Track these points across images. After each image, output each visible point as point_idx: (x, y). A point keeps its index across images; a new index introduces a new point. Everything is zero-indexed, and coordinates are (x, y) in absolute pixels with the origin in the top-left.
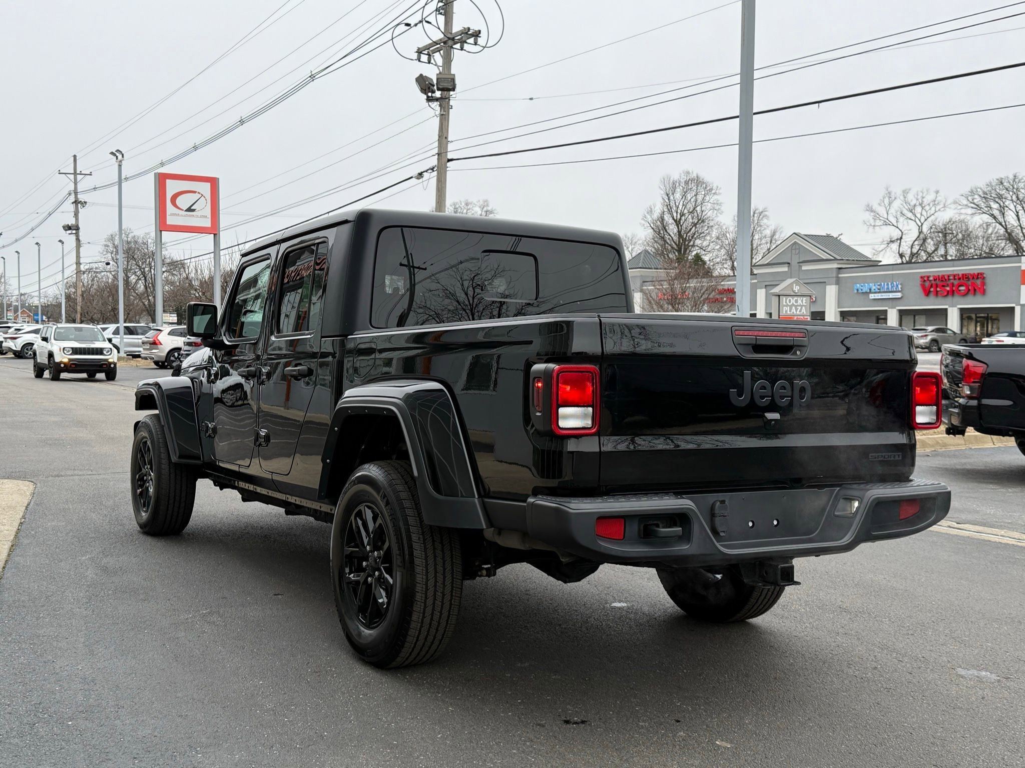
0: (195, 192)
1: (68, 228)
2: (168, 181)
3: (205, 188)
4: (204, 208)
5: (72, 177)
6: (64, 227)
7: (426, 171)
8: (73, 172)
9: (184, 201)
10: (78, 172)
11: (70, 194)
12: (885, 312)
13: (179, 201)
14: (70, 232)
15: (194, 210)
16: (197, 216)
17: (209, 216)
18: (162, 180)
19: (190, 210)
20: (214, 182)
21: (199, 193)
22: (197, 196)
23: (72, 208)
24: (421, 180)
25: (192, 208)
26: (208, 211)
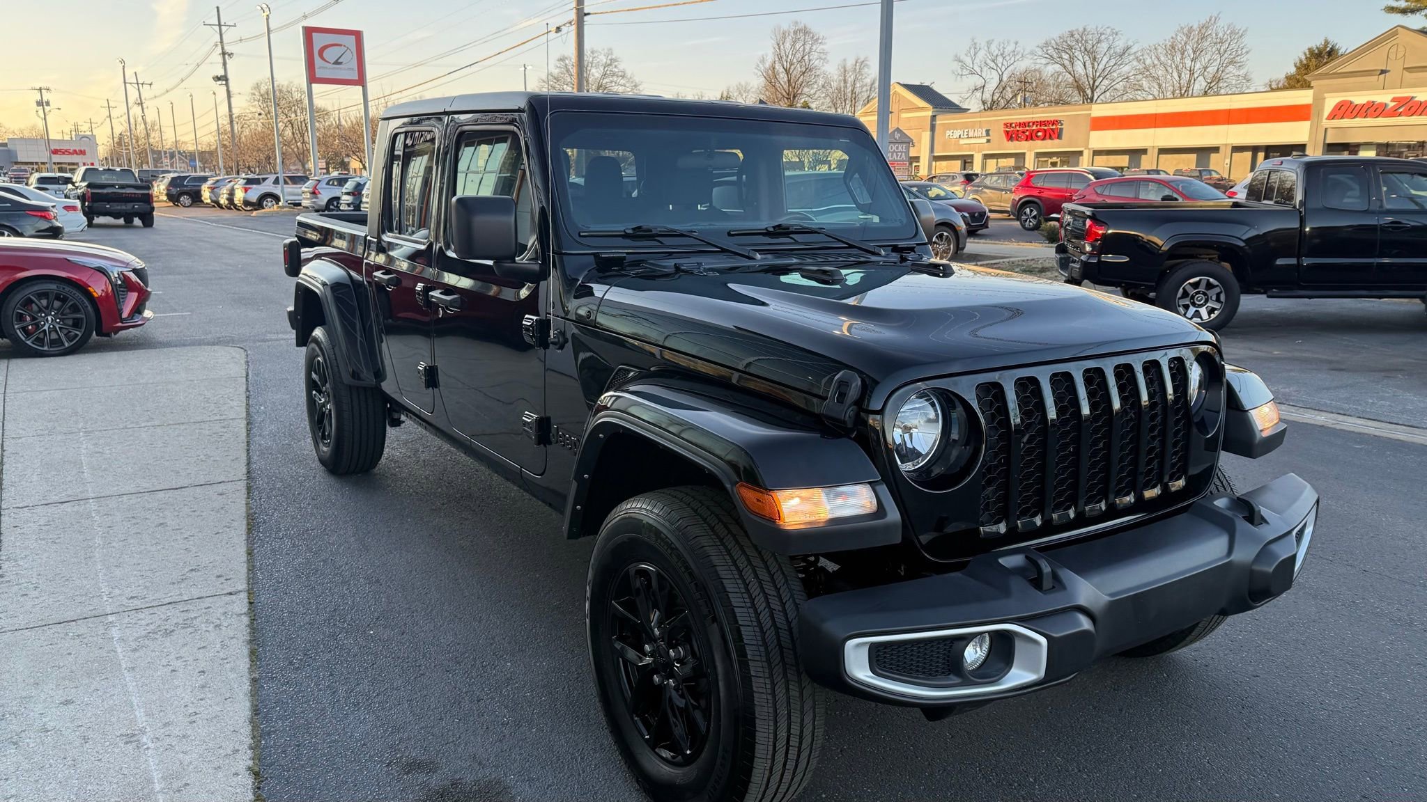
0: (341, 45)
1: (217, 79)
2: (314, 34)
3: (351, 40)
4: (350, 60)
5: (217, 28)
6: (213, 78)
7: (564, 25)
8: (217, 23)
9: (331, 54)
10: (222, 23)
11: (216, 45)
12: (972, 156)
13: (326, 54)
14: (220, 82)
15: (341, 63)
16: (345, 69)
17: (356, 68)
18: (309, 32)
19: (337, 63)
20: (358, 35)
21: (345, 46)
22: (343, 49)
23: (220, 59)
24: (559, 34)
25: (339, 61)
26: (354, 64)
